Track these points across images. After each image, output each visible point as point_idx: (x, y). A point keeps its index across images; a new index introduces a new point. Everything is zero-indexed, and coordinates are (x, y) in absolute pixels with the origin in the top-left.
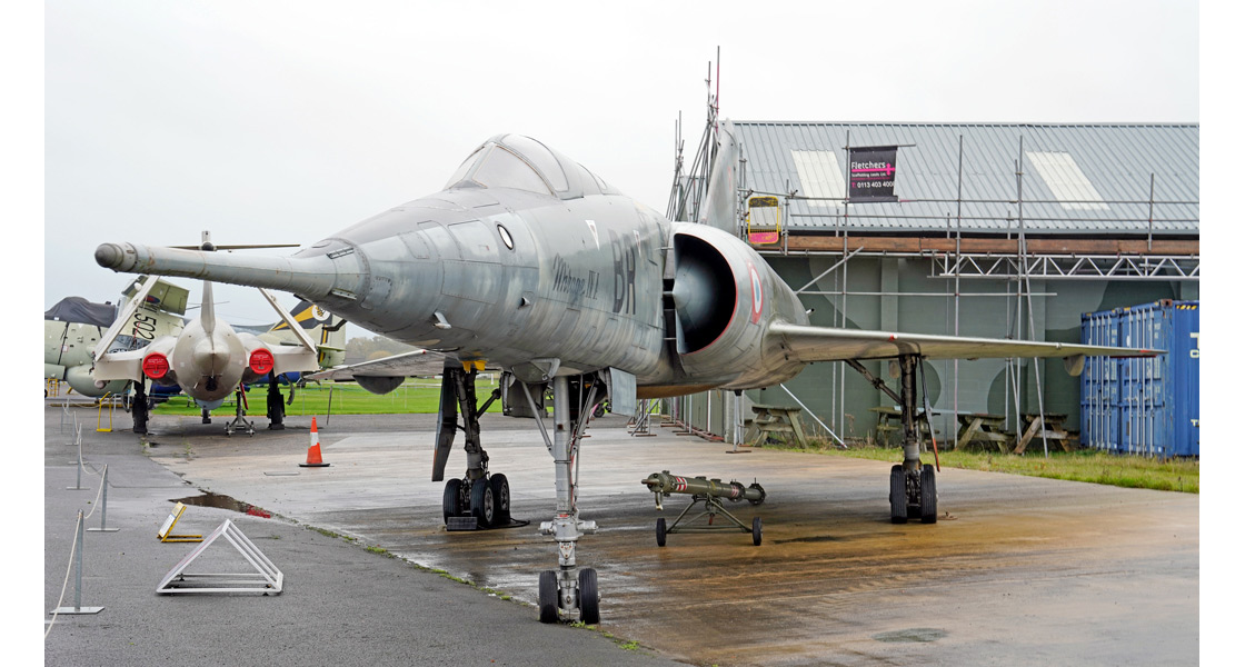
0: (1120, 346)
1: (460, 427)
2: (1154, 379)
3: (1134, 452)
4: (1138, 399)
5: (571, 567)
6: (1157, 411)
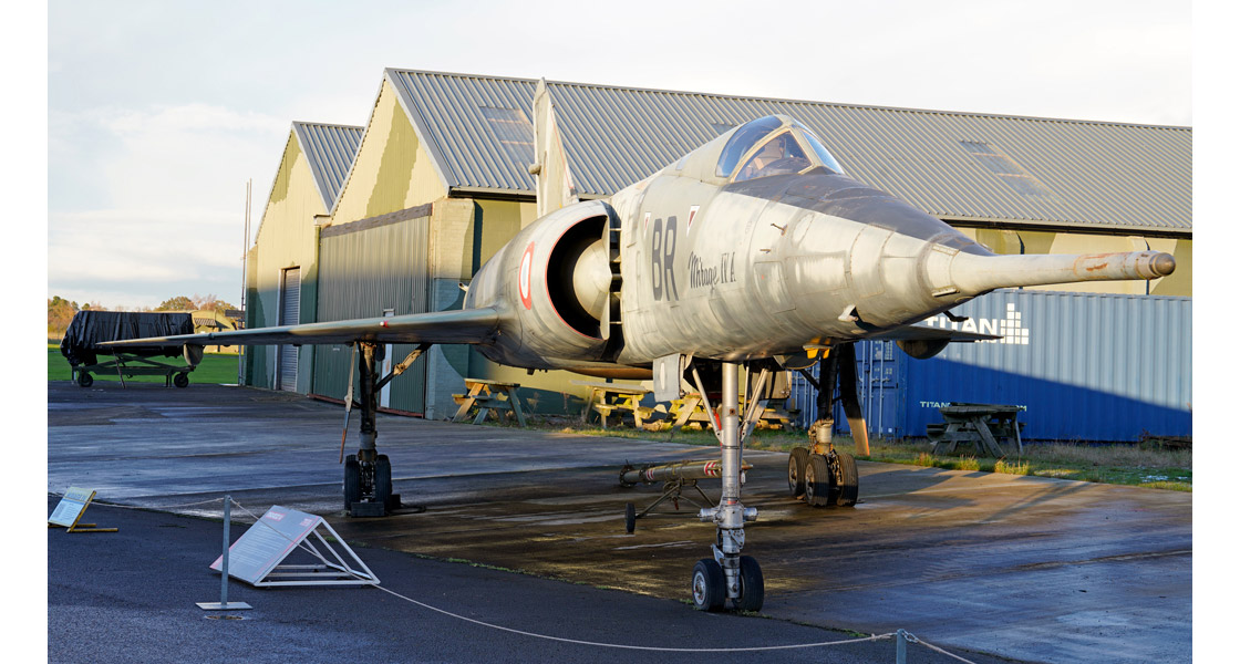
2: (885, 361)
4: (862, 379)
5: (737, 554)
6: (888, 392)
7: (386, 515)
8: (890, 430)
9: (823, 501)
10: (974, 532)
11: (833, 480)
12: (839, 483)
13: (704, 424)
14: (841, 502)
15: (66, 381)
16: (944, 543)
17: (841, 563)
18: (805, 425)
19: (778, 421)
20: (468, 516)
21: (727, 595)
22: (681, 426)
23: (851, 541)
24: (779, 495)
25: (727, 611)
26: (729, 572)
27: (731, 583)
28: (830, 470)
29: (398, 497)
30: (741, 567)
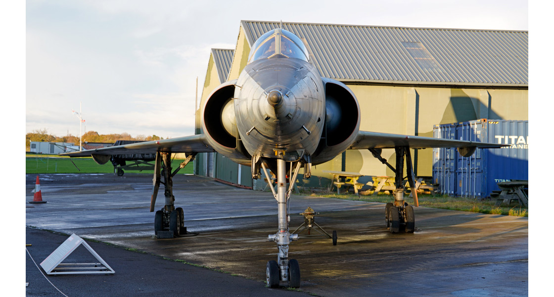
0: (457, 139)
1: (162, 183)
2: (476, 159)
3: (464, 195)
4: (467, 169)
5: (286, 258)
6: (478, 174)
7: (175, 237)
8: (479, 194)
9: (397, 230)
10: (461, 247)
11: (402, 219)
12: (406, 221)
13: (391, 191)
14: (407, 230)
15: (111, 174)
16: (439, 252)
17: (373, 262)
18: (442, 192)
19: (428, 190)
20: (214, 238)
21: (281, 279)
22: (377, 193)
23: (391, 251)
24: (381, 227)
25: (282, 288)
26: (282, 267)
27: (283, 273)
28: (400, 214)
29: (186, 228)
30: (289, 265)
